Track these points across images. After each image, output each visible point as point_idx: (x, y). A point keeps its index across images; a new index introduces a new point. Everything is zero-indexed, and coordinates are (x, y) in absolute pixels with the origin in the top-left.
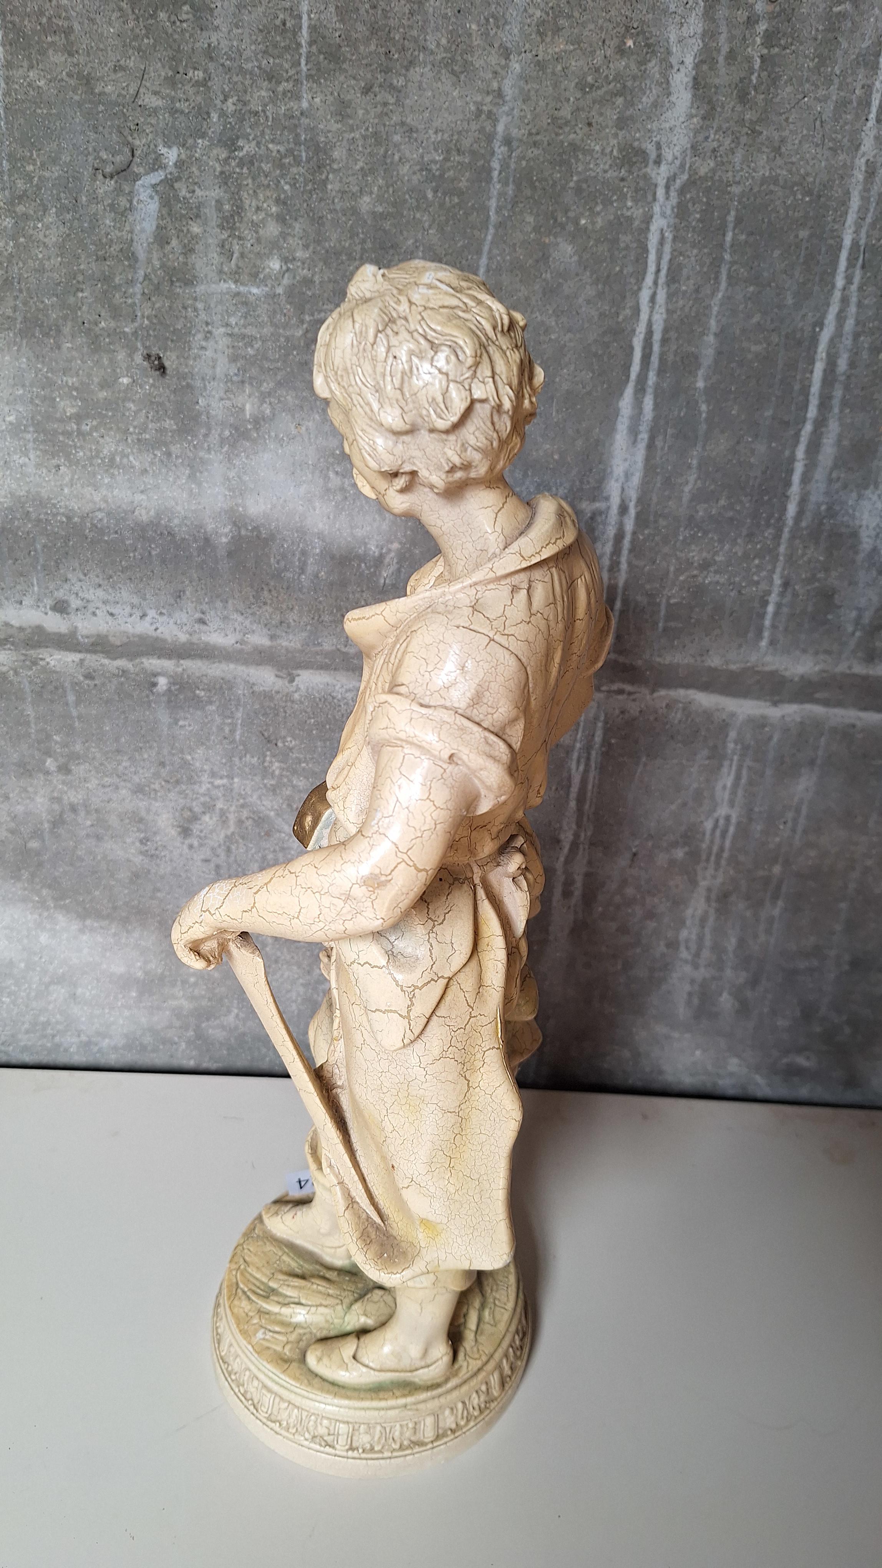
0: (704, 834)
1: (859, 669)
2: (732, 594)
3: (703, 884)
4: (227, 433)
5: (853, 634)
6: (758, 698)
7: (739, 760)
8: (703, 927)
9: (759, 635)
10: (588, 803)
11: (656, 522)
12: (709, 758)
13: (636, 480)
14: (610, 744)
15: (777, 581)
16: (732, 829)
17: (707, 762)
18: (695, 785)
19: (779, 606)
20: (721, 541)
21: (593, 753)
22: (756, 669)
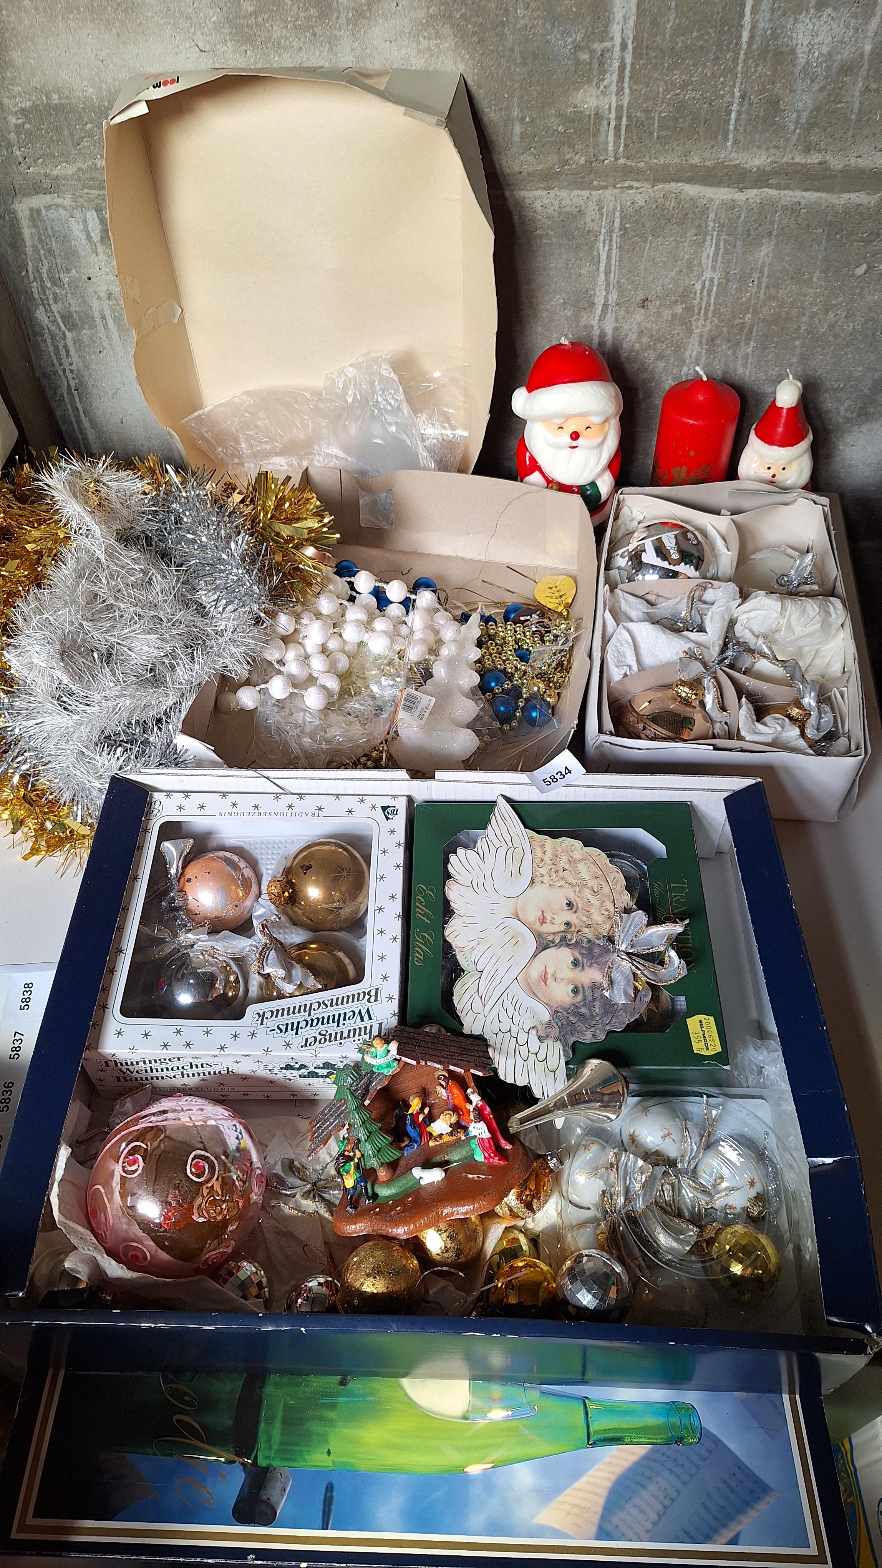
1: (799, 159)
4: (351, 15)
5: (795, 131)
6: (729, 186)
9: (726, 138)
11: (647, 54)
13: (631, 22)
14: (625, 228)
15: (737, 94)
19: (739, 113)
20: (694, 65)
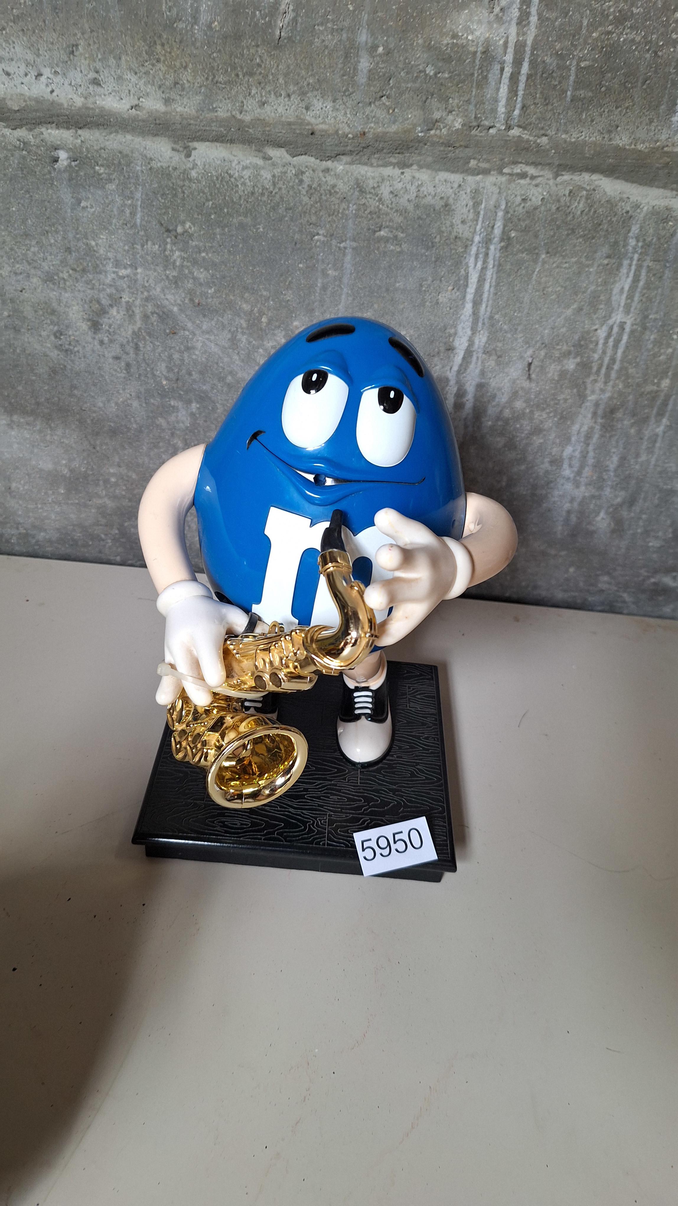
0: (597, 344)
2: (648, 56)
3: (592, 398)
7: (639, 260)
8: (588, 445)
10: (484, 306)
12: (609, 257)
16: (625, 338)
17: (606, 262)
18: (593, 288)
21: (492, 247)
22: (666, 149)
